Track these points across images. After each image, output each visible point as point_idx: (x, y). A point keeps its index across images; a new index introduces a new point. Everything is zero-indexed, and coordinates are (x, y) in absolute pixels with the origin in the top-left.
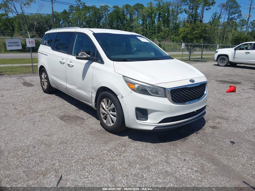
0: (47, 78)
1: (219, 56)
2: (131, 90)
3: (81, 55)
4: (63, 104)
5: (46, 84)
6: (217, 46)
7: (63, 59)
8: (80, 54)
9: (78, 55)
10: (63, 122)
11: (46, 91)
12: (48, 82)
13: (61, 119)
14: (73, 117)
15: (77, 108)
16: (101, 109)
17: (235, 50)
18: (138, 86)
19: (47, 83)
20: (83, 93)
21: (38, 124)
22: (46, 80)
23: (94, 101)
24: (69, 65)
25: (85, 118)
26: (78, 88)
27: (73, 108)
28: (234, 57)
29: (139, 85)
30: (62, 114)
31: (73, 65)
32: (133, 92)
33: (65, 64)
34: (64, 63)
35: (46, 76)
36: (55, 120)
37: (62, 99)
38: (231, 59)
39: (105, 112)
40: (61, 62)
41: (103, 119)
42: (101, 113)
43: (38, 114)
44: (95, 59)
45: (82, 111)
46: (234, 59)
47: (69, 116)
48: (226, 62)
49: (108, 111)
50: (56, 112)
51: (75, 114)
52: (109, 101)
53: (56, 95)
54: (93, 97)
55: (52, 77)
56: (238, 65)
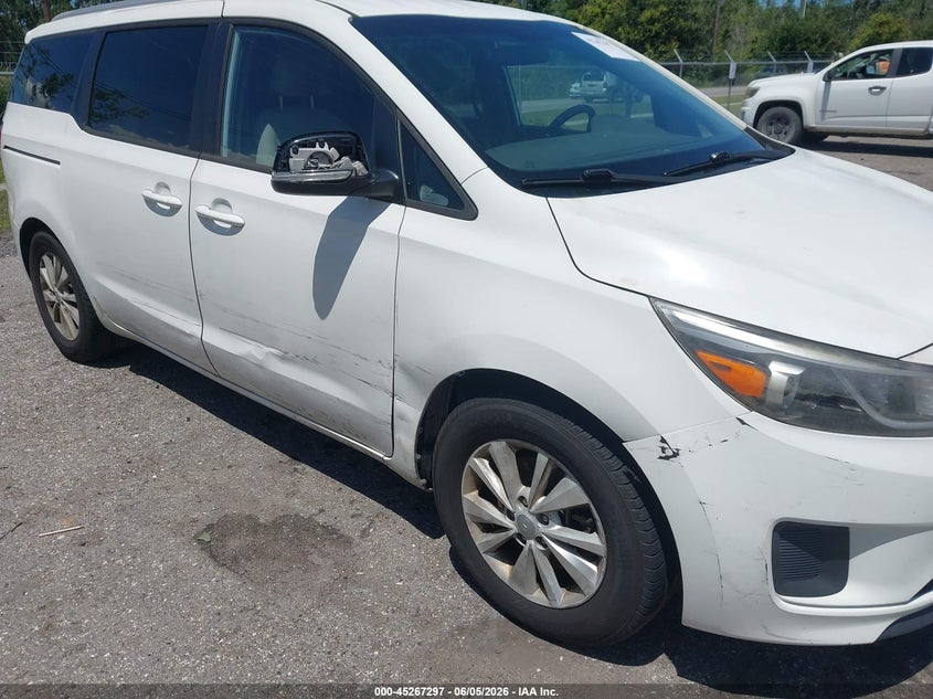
0: (74, 284)
1: (765, 107)
2: (738, 409)
3: (307, 168)
4: (189, 425)
5: (72, 315)
6: (729, 66)
7: (162, 186)
8: (298, 160)
9: (286, 168)
10: (230, 581)
11: (75, 353)
12: (84, 303)
13: (214, 557)
14: (277, 525)
15: (276, 454)
16: (471, 496)
17: (829, 78)
18: (791, 378)
19: (75, 312)
20: (322, 389)
21: (76, 627)
22: (72, 297)
23: (407, 440)
24: (207, 221)
25: (349, 527)
26: (283, 358)
27: (254, 452)
28: (824, 111)
29: (796, 371)
30: (206, 514)
31: (239, 220)
32: (754, 418)
33: (183, 212)
34: (175, 209)
35: (64, 275)
36: (174, 570)
37: (178, 397)
38: (811, 119)
39: (507, 522)
40: (151, 203)
41: (485, 556)
42: (473, 517)
43: (62, 530)
44: (397, 185)
45: (308, 468)
46: (823, 118)
47: (255, 527)
48: (792, 131)
49: (532, 519)
50: (163, 494)
51: (280, 499)
52: (542, 459)
53: (137, 370)
54: (402, 418)
55: (103, 285)
56: (830, 139)
